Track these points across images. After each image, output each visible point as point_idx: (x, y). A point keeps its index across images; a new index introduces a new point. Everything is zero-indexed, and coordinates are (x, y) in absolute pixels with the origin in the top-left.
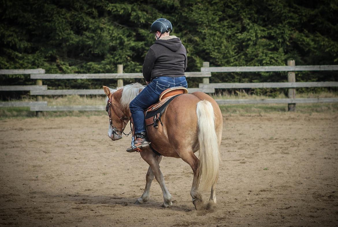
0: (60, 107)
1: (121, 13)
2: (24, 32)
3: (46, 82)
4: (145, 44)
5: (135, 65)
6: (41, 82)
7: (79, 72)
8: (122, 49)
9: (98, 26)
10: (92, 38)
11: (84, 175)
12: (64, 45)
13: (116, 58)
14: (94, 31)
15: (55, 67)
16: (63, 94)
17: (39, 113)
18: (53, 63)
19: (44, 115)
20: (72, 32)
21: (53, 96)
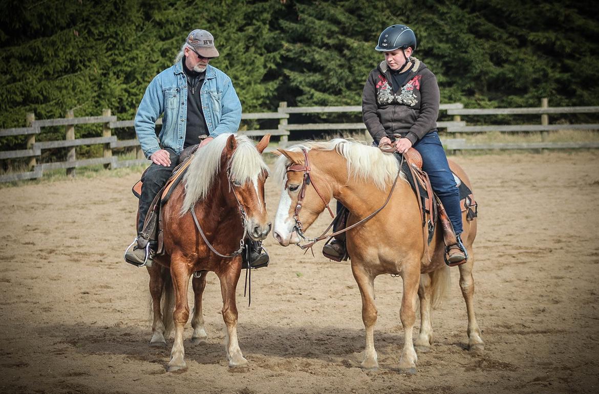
0: (479, 144)
1: (542, 43)
2: (440, 64)
3: (465, 118)
4: (571, 76)
5: (561, 99)
6: (458, 118)
7: (499, 107)
8: (546, 82)
9: (518, 57)
10: (513, 71)
11: (505, 219)
12: (483, 78)
13: (540, 92)
14: (514, 63)
15: (474, 102)
16: (482, 130)
17: (457, 151)
18: (472, 97)
19: (462, 154)
20: (491, 64)
21: (472, 133)
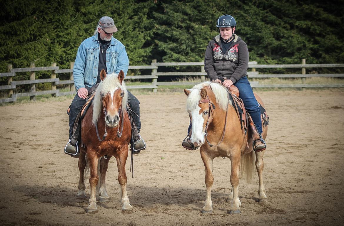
0: (266, 85)
1: (304, 27)
2: (244, 39)
3: (258, 70)
4: (319, 46)
5: (313, 59)
6: (254, 70)
7: (278, 64)
8: (305, 49)
9: (290, 35)
10: (286, 43)
11: (280, 128)
12: (269, 47)
13: (301, 55)
14: (287, 38)
15: (263, 60)
16: (268, 77)
17: (253, 89)
18: (262, 58)
19: (256, 90)
20: (274, 39)
21: (262, 78)
